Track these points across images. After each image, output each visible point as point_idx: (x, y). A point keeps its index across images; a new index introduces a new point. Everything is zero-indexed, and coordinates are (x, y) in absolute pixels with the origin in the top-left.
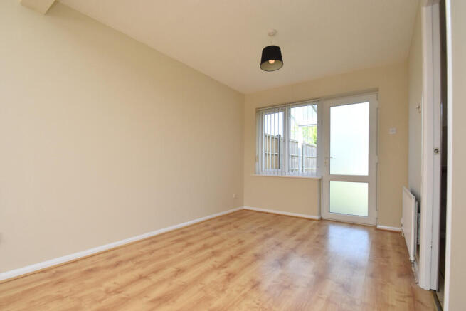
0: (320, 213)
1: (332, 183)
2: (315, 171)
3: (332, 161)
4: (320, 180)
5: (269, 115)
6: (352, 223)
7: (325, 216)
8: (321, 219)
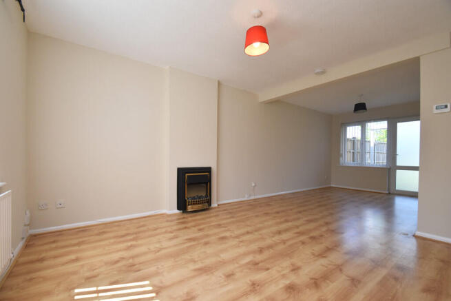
0: (389, 189)
1: (397, 171)
2: (385, 164)
3: (398, 157)
4: (389, 169)
5: (351, 127)
6: (412, 195)
7: (392, 191)
8: (389, 193)
